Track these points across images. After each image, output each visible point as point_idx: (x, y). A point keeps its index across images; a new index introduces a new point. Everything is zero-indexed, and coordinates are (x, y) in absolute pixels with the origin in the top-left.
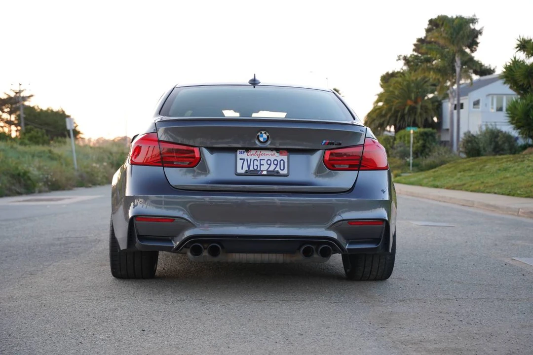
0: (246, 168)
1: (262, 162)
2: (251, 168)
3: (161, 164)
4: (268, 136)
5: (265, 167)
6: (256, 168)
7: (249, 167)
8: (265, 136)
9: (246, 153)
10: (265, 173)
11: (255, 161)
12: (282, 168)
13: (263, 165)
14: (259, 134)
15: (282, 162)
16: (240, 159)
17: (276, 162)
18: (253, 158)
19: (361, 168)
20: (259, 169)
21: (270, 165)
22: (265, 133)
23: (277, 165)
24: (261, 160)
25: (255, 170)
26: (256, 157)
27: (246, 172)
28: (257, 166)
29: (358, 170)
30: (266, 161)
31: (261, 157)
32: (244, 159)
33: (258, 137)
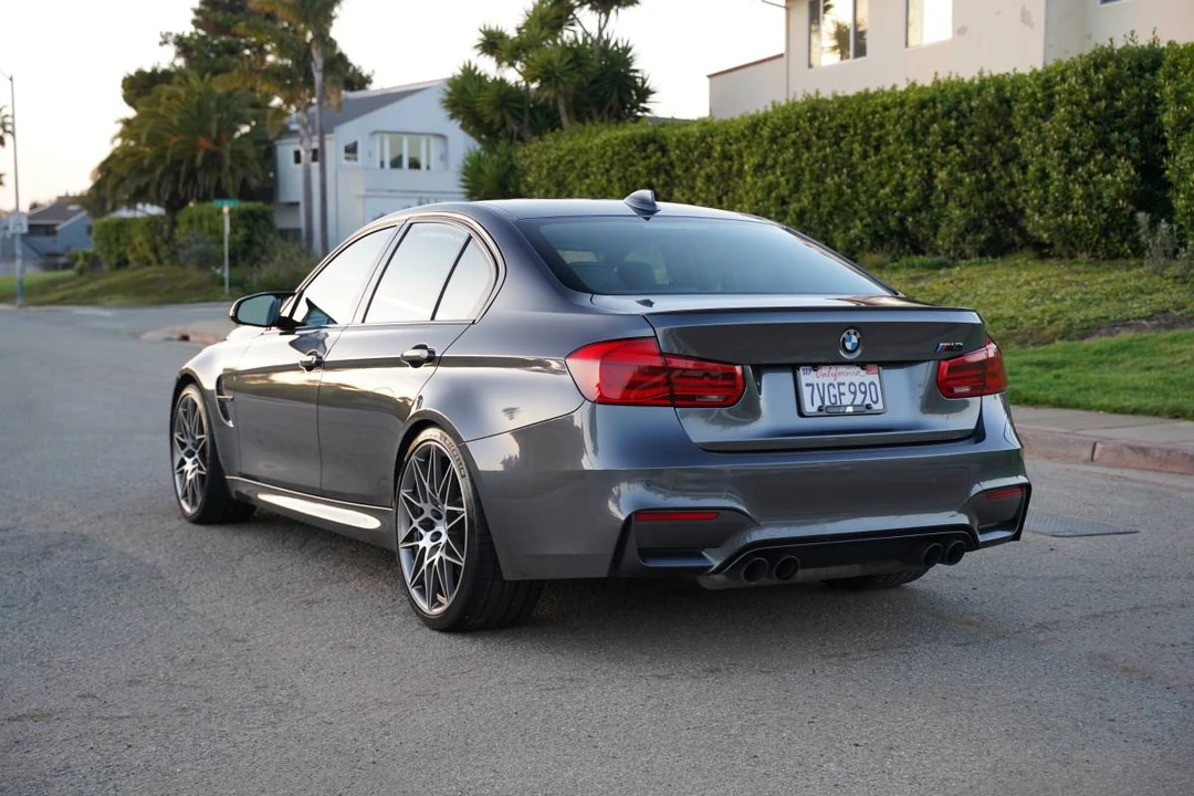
0: (818, 403)
1: (843, 389)
2: (827, 403)
3: (669, 402)
4: (859, 340)
5: (847, 399)
6: (833, 400)
7: (823, 400)
8: (854, 339)
9: (813, 373)
10: (850, 409)
11: (831, 388)
12: (875, 399)
13: (844, 394)
14: (845, 335)
15: (872, 387)
16: (807, 385)
17: (863, 389)
18: (827, 381)
19: (985, 391)
20: (839, 403)
21: (855, 393)
22: (855, 334)
23: (865, 393)
24: (839, 384)
25: (834, 405)
26: (831, 380)
27: (820, 409)
28: (835, 396)
29: (981, 395)
30: (847, 386)
31: (840, 379)
32: (812, 385)
33: (844, 339)
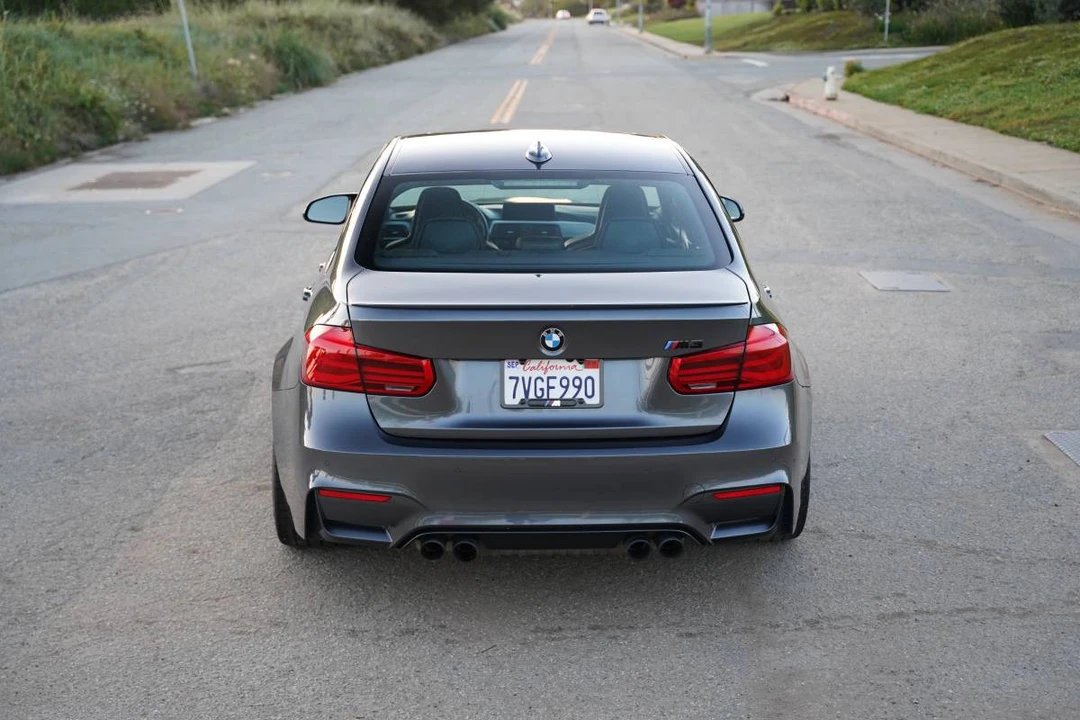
0: (520, 395)
1: (552, 383)
2: (532, 396)
3: (361, 388)
4: (561, 338)
5: (556, 393)
6: (539, 394)
7: (527, 393)
8: (556, 338)
9: (520, 366)
10: (557, 403)
11: (539, 381)
12: (590, 393)
13: (553, 388)
14: (544, 334)
15: (589, 382)
16: (511, 378)
17: (577, 383)
18: (535, 374)
19: (740, 386)
20: (545, 397)
21: (567, 387)
22: (557, 332)
23: (579, 387)
24: (549, 378)
25: (539, 399)
26: (540, 373)
27: (522, 402)
28: (542, 389)
29: (735, 390)
30: (558, 380)
31: (550, 373)
32: (517, 378)
33: (544, 338)
